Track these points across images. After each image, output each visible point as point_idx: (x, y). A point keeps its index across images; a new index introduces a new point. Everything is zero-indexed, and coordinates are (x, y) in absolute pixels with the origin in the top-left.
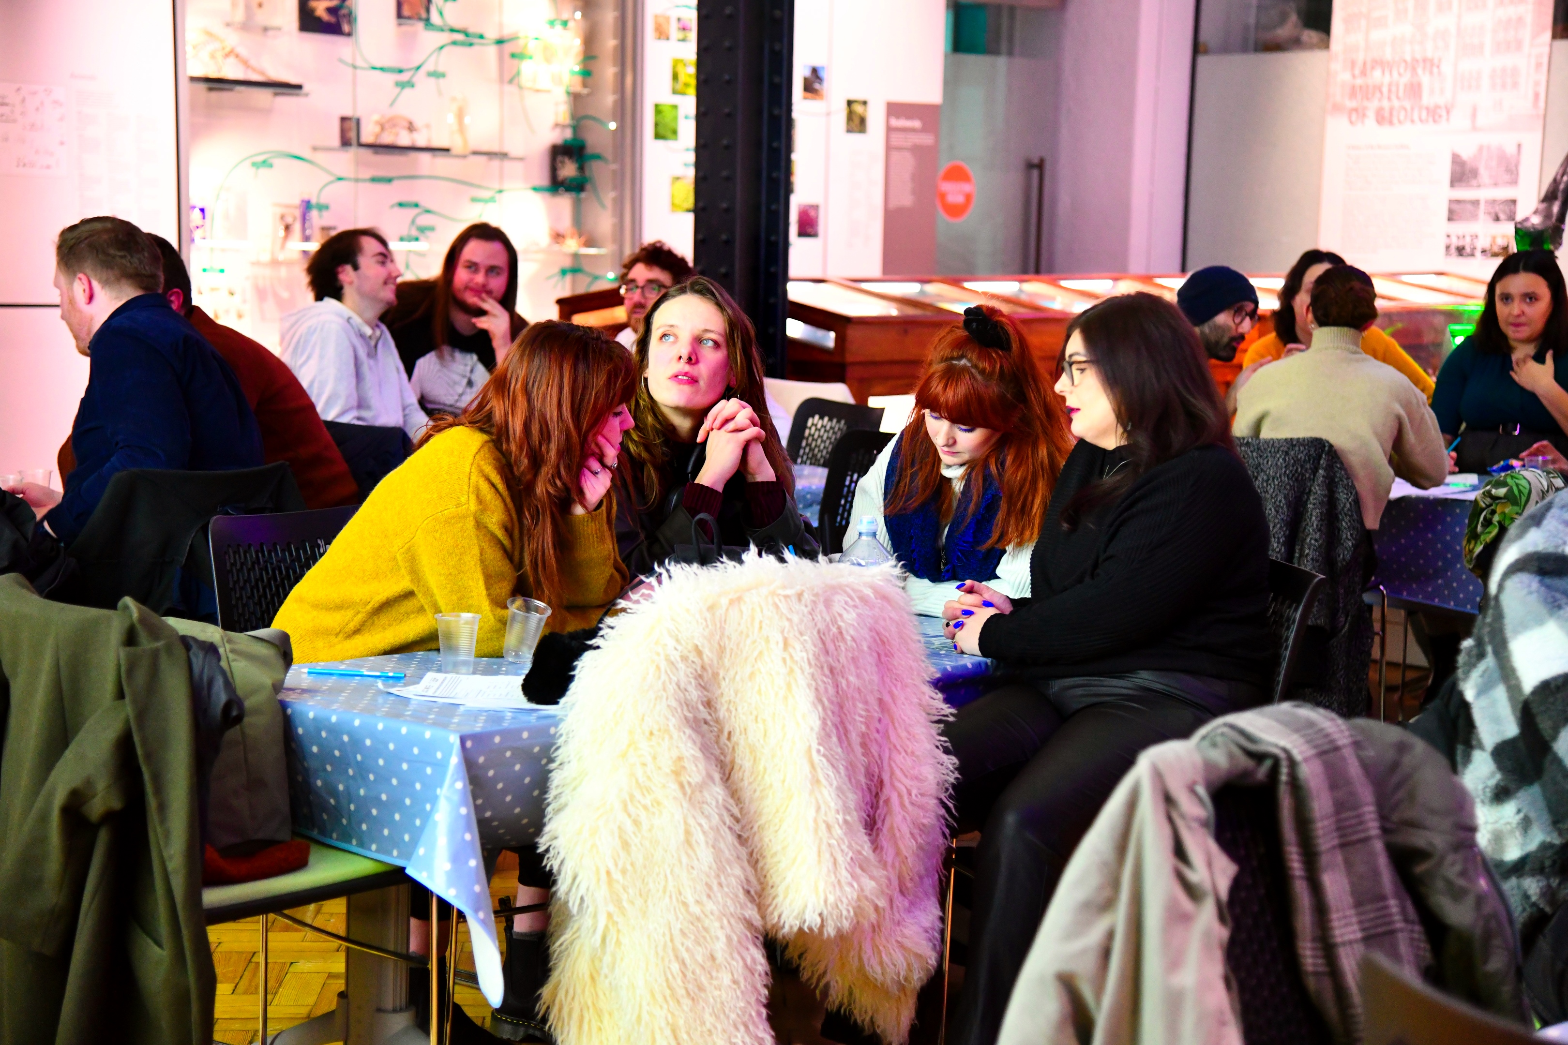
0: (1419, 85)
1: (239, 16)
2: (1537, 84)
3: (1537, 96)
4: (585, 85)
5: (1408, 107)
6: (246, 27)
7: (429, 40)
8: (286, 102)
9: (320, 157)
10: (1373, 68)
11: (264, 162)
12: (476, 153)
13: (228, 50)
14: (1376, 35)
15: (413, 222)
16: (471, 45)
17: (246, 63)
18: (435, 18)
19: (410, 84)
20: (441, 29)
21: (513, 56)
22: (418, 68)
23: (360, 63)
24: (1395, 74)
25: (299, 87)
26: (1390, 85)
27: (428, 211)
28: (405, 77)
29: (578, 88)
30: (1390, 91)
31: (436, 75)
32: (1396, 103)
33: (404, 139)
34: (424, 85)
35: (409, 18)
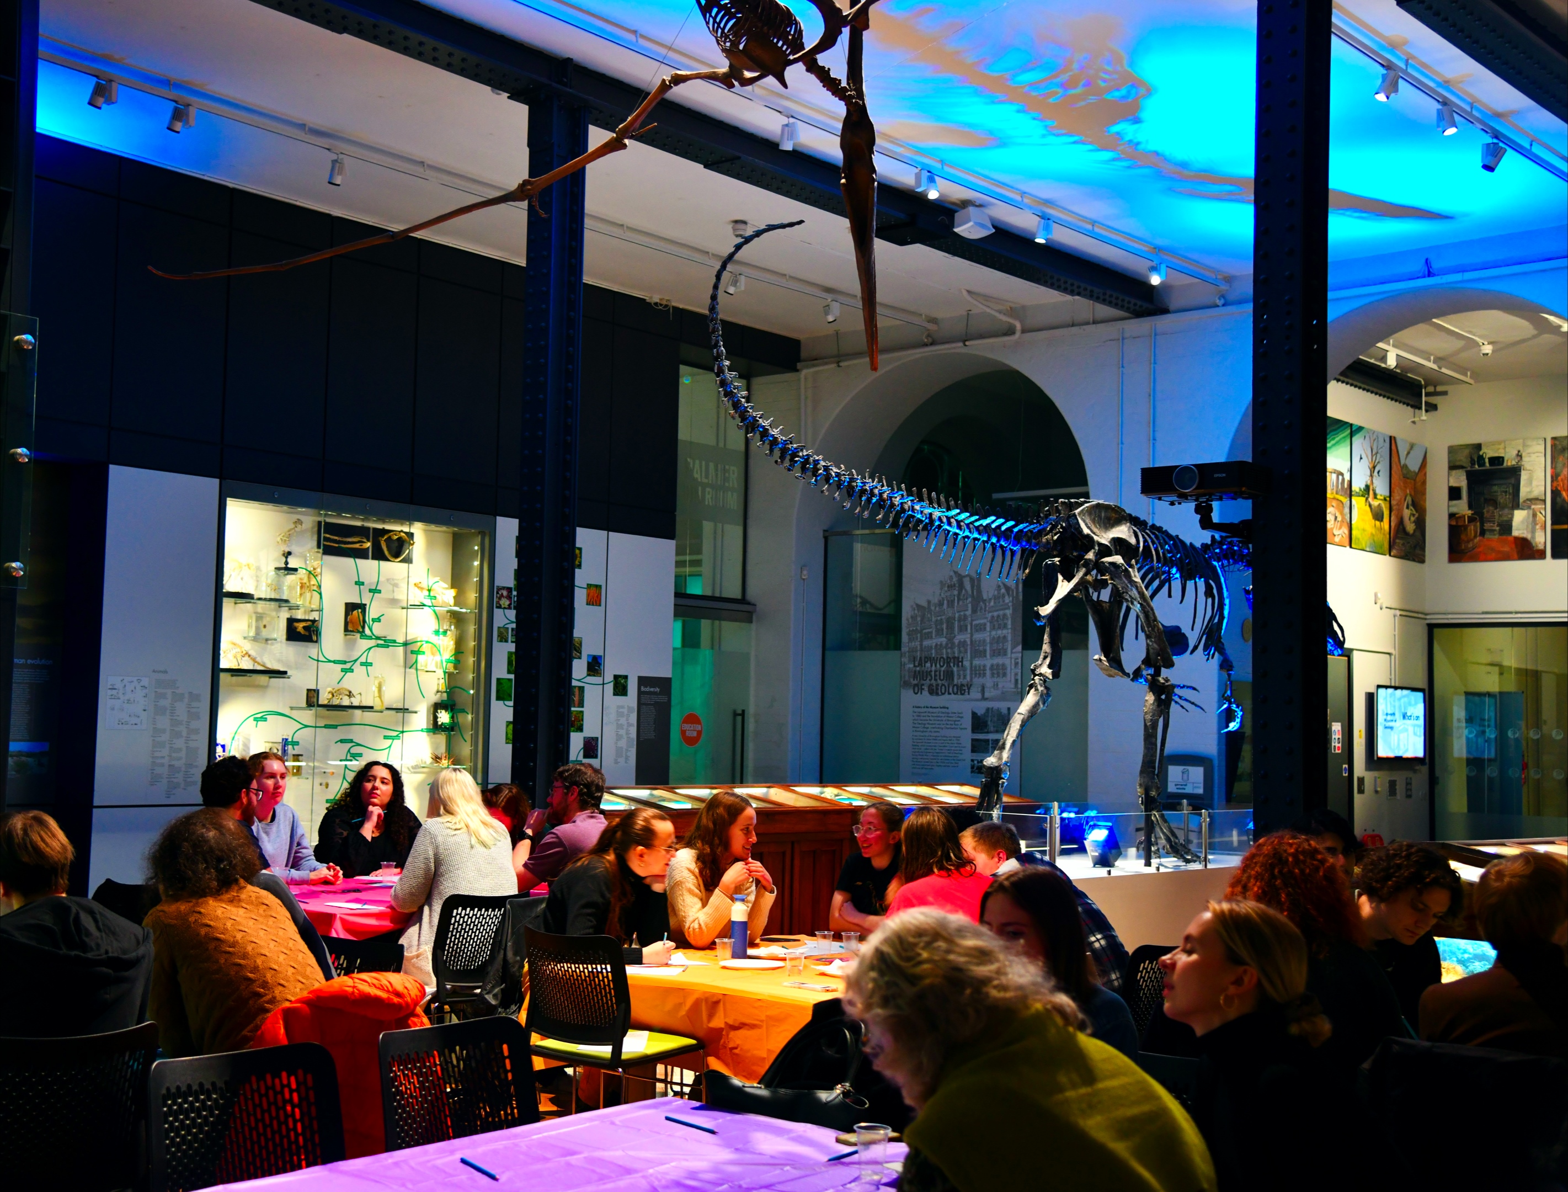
0: (952, 672)
1: (252, 633)
2: (1016, 674)
3: (1016, 681)
4: (455, 668)
5: (946, 684)
6: (256, 639)
7: (364, 644)
8: (275, 681)
9: (295, 714)
10: (926, 662)
11: (261, 717)
12: (387, 709)
13: (244, 652)
14: (926, 643)
15: (349, 751)
16: (388, 646)
17: (254, 660)
18: (367, 631)
19: (351, 670)
20: (370, 638)
21: (412, 652)
22: (356, 661)
23: (321, 658)
24: (938, 665)
25: (285, 673)
26: (936, 671)
27: (359, 745)
28: (348, 666)
29: (452, 670)
30: (935, 676)
31: (367, 664)
32: (939, 682)
33: (346, 702)
34: (359, 670)
35: (351, 631)
